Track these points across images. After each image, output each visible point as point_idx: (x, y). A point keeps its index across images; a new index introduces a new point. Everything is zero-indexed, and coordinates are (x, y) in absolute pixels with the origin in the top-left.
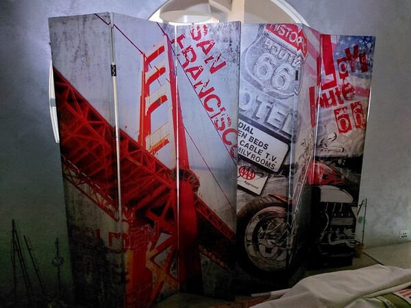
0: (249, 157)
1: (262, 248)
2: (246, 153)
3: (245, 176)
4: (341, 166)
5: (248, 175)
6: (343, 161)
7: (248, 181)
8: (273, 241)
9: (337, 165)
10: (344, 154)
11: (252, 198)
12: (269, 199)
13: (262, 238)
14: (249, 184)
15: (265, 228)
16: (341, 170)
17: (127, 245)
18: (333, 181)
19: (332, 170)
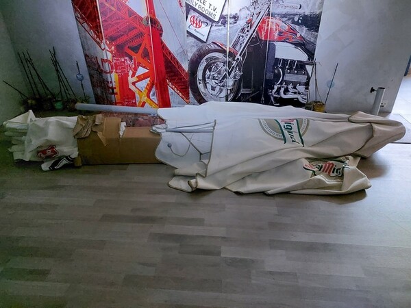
0: (197, 7)
1: (209, 86)
2: (194, 4)
3: (195, 25)
4: (297, 23)
5: (197, 24)
6: (299, 19)
7: (197, 29)
8: (216, 81)
9: (294, 22)
10: (301, 11)
11: (201, 44)
12: (212, 46)
13: (208, 78)
14: (198, 32)
15: (210, 71)
16: (297, 27)
17: (112, 68)
18: (288, 39)
19: (287, 28)
